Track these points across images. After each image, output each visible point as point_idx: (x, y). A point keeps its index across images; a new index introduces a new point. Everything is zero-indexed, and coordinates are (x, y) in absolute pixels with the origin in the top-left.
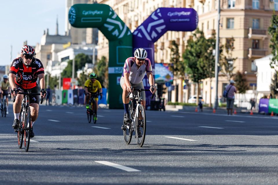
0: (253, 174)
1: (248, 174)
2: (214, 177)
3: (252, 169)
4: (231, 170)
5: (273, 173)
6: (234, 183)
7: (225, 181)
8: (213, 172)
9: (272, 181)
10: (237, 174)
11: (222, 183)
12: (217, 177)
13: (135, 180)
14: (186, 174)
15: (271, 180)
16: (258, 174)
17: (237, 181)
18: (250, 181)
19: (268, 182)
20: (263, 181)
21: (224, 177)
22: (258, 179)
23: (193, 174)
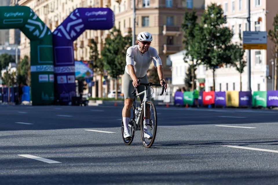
0: (167, 161)
1: (163, 162)
2: (130, 165)
3: (167, 157)
4: (147, 159)
5: (186, 160)
6: (149, 170)
7: (140, 169)
8: (130, 161)
9: (185, 168)
10: (152, 162)
11: (138, 171)
12: (133, 165)
13: (56, 171)
14: (104, 164)
15: (184, 166)
16: (172, 161)
17: (152, 169)
18: (164, 168)
19: (181, 168)
20: (177, 168)
21: (140, 165)
22: (172, 166)
23: (111, 164)
